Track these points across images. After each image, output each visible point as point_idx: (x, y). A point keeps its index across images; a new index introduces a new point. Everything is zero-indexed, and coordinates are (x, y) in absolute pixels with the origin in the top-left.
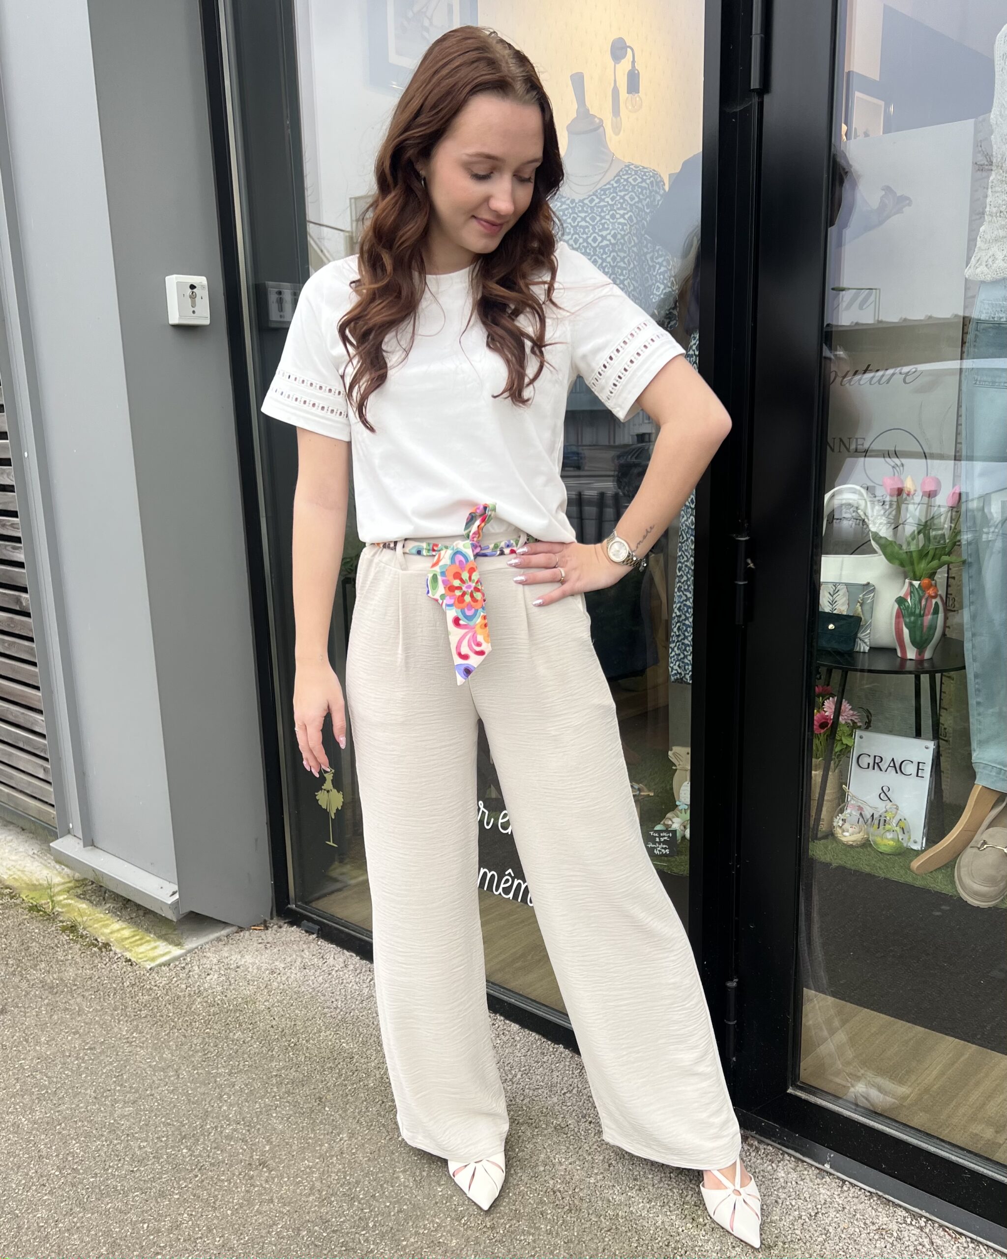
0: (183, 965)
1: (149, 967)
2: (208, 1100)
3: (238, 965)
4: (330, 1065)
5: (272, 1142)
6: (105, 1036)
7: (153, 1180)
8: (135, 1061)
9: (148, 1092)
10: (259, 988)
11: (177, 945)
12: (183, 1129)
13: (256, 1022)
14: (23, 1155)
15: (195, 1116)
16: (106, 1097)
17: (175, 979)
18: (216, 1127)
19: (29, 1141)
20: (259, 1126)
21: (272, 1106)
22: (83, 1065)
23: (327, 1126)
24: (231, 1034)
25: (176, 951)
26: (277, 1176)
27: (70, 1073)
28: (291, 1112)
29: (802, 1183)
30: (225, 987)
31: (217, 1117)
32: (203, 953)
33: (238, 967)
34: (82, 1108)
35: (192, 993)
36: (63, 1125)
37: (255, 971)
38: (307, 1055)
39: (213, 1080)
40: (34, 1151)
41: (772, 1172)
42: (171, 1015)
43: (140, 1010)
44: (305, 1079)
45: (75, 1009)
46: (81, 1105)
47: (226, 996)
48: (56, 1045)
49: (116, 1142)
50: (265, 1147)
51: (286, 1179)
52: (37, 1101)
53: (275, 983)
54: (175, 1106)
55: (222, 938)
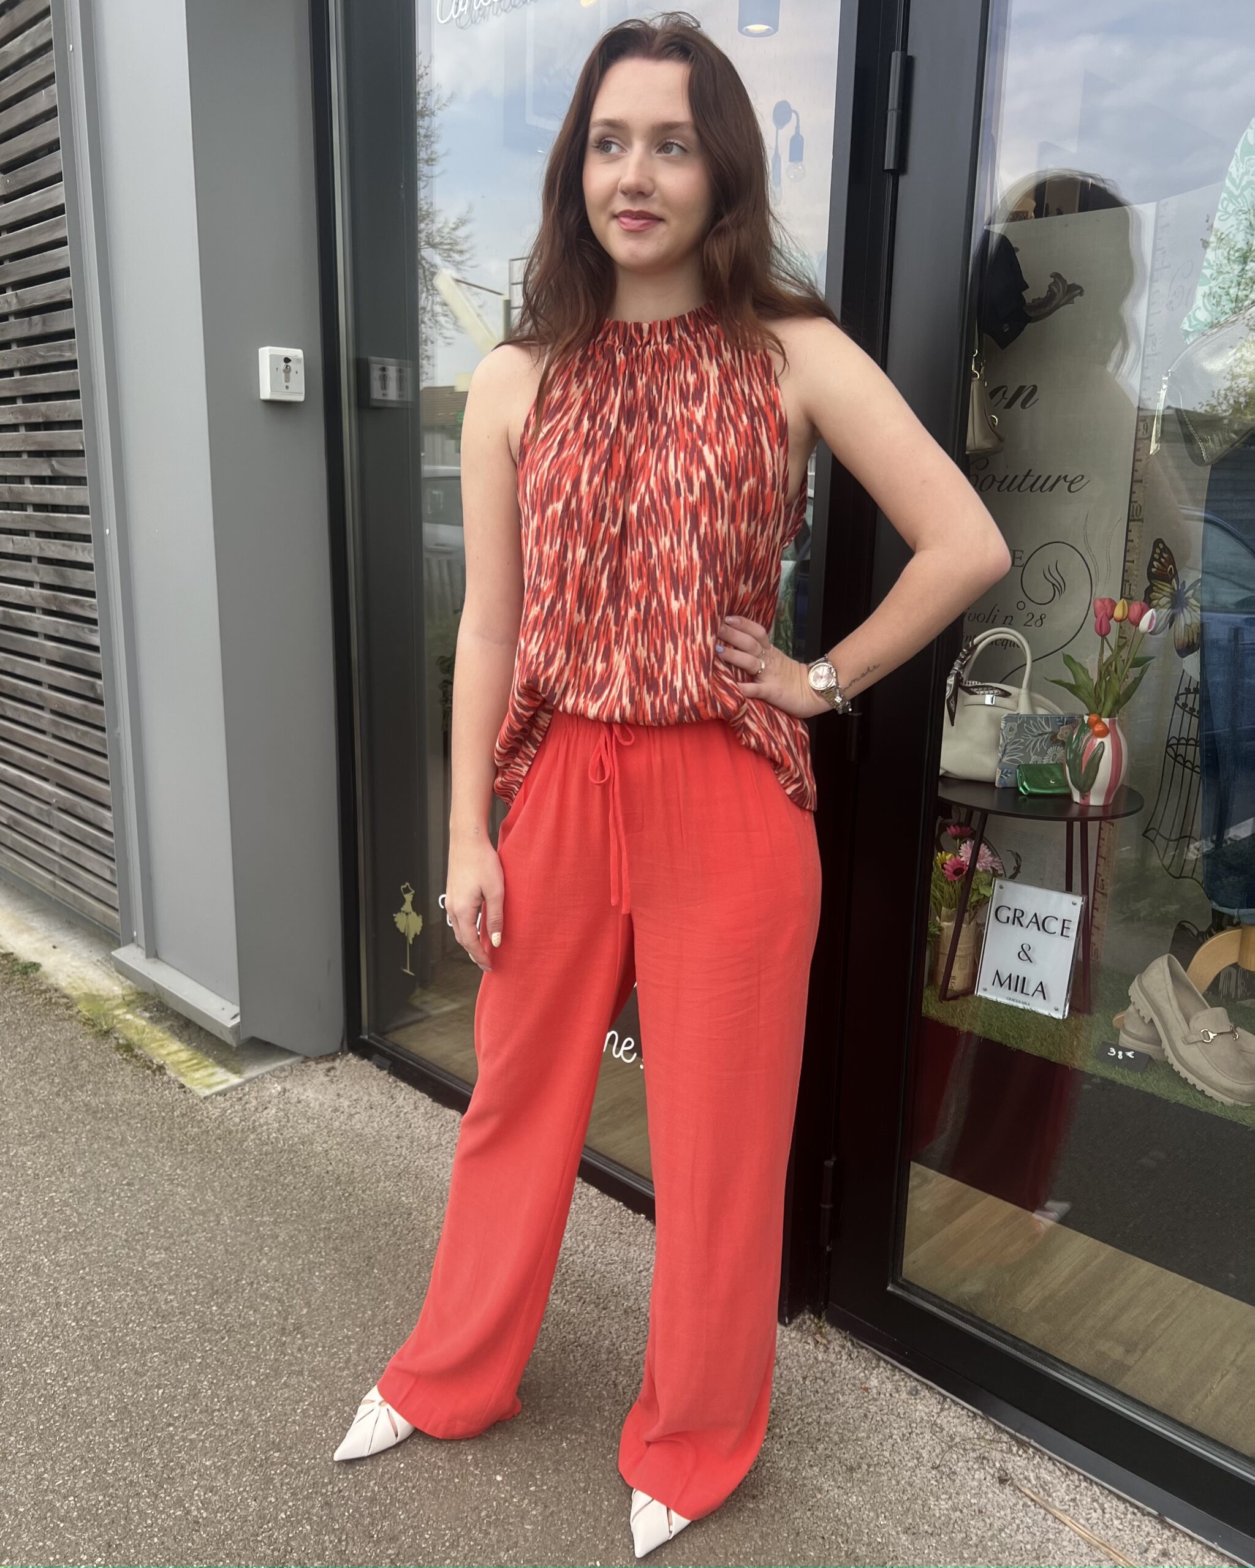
0: (241, 1096)
1: (202, 1095)
2: (247, 1251)
3: (302, 1097)
4: (386, 1220)
5: (310, 1307)
6: (145, 1170)
7: (176, 1340)
8: (174, 1202)
9: (184, 1238)
10: (319, 1127)
11: (236, 1073)
12: (216, 1283)
13: (310, 1166)
14: (40, 1300)
15: (231, 1269)
16: (138, 1241)
17: (229, 1111)
18: (252, 1283)
19: (48, 1285)
20: (298, 1286)
21: (316, 1263)
22: (117, 1202)
23: (372, 1291)
24: (282, 1178)
25: (235, 1080)
26: (311, 1344)
27: (102, 1211)
28: (336, 1272)
29: (897, 1395)
30: (282, 1123)
31: (255, 1272)
32: (263, 1083)
33: (299, 1102)
34: (110, 1251)
35: (246, 1129)
36: (87, 1269)
37: (317, 1108)
38: (361, 1207)
39: (255, 1229)
40: (52, 1297)
41: (864, 1380)
42: (219, 1151)
43: (188, 1144)
44: (356, 1234)
45: (118, 1138)
46: (110, 1248)
47: (282, 1134)
48: (92, 1178)
49: (141, 1292)
50: (301, 1310)
51: (320, 1349)
52: (62, 1241)
53: (337, 1123)
54: (210, 1256)
55: (286, 1067)
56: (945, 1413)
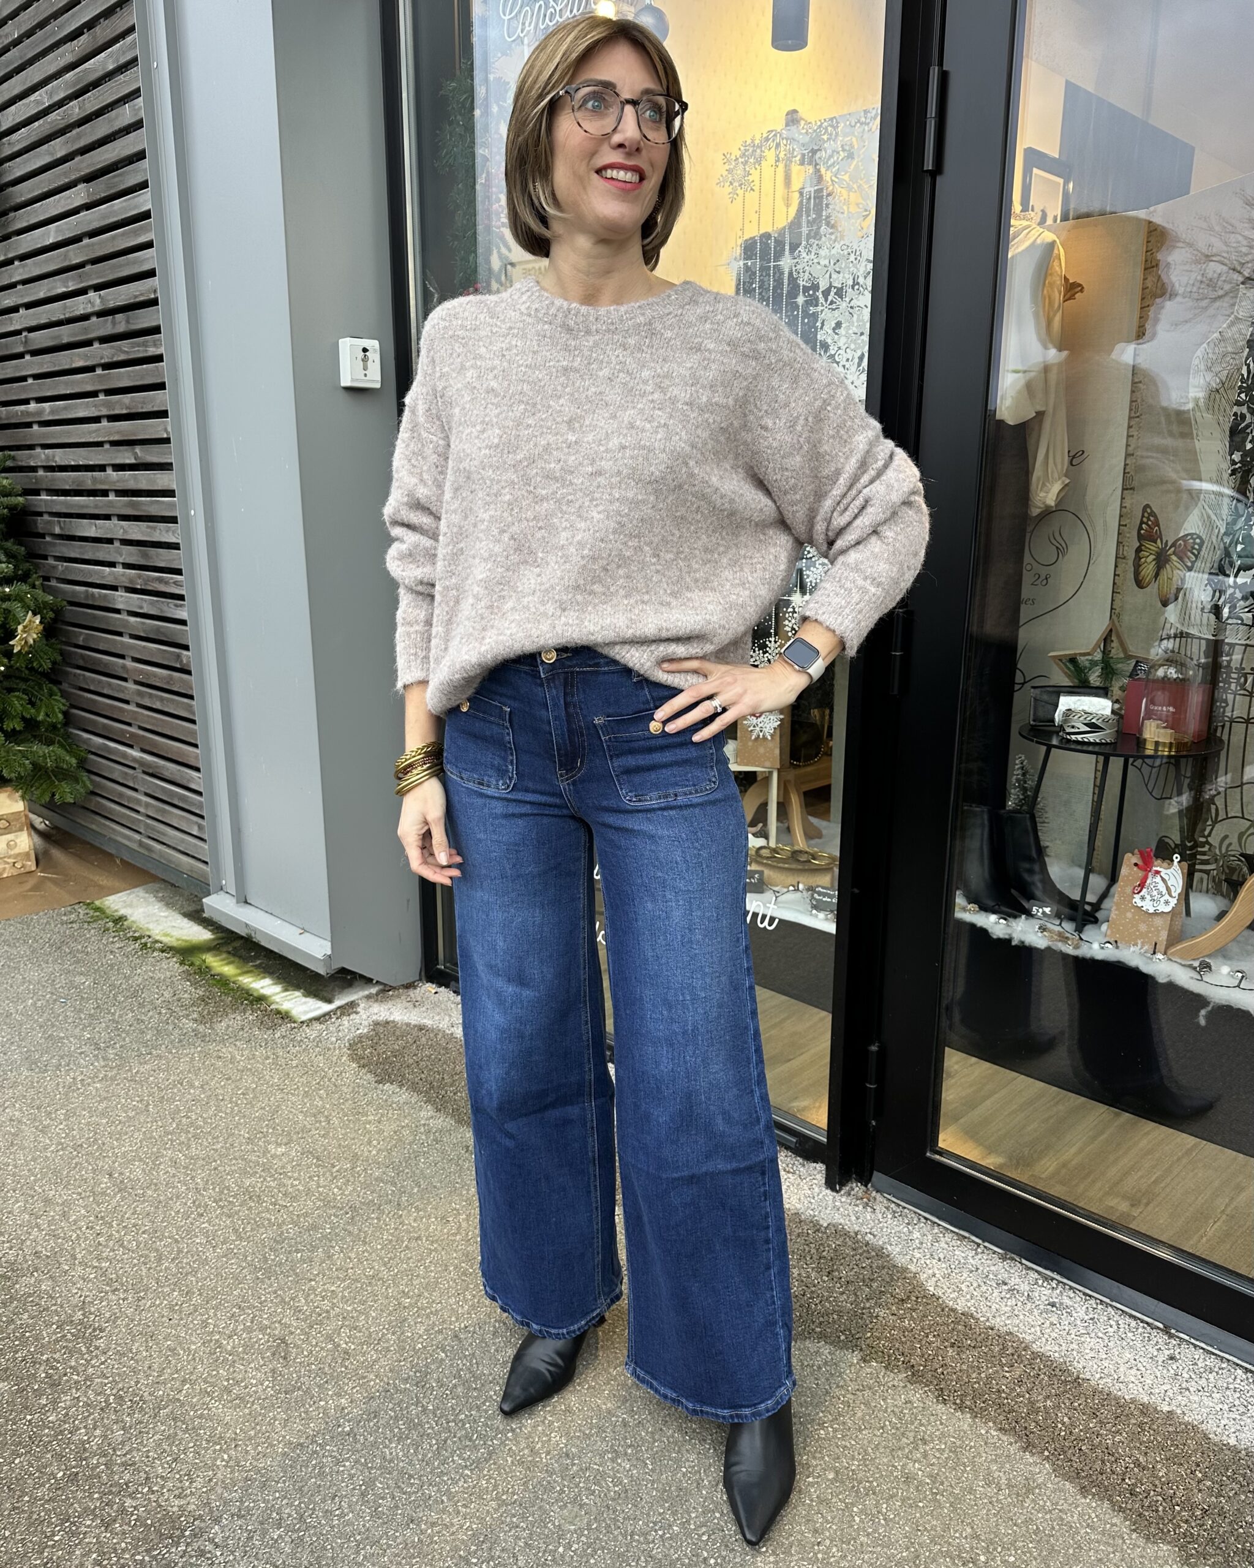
2: (358, 1144)
5: (420, 1185)
7: (306, 1215)
8: (287, 1107)
11: (327, 1001)
14: (182, 1186)
16: (260, 1138)
18: (366, 1169)
19: (187, 1175)
20: (407, 1171)
21: (420, 1152)
22: (236, 1108)
25: (326, 1007)
27: (224, 1115)
29: (937, 1244)
41: (908, 1233)
56: (980, 1256)
